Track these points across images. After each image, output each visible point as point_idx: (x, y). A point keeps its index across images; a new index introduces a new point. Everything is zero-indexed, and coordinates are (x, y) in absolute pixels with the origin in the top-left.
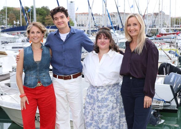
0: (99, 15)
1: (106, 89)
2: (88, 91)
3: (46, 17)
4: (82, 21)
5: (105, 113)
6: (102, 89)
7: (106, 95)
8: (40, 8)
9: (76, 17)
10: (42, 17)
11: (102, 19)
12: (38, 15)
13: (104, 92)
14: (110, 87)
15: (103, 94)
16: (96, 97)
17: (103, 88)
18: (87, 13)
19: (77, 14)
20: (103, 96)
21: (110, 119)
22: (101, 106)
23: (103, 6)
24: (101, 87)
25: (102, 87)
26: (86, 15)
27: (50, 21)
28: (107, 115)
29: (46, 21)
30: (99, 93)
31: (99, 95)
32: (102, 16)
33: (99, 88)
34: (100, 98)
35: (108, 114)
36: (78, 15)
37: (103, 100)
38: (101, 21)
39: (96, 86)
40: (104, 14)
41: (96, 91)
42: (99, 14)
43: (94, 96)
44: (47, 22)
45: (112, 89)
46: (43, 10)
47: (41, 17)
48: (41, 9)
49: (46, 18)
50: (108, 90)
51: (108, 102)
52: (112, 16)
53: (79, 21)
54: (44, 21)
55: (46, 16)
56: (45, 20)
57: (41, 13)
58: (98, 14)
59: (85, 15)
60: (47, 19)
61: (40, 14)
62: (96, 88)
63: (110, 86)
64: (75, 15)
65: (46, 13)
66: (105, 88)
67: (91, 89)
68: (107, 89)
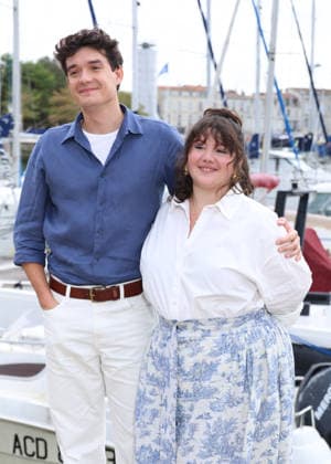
0: (243, 97)
1: (209, 331)
2: (153, 338)
3: (53, 95)
4: (180, 116)
5: (201, 417)
6: (195, 329)
7: (210, 355)
8: (35, 61)
9: (161, 99)
10: (39, 96)
11: (252, 110)
12: (29, 88)
13: (202, 344)
14: (225, 326)
15: (200, 350)
16: (171, 361)
17: (200, 327)
18: (199, 86)
19: (162, 89)
20: (200, 357)
21: (219, 441)
22: (191, 391)
23: (258, 62)
24: (190, 326)
25: (197, 322)
26: (194, 94)
27: (65, 112)
28: (208, 426)
29: (53, 110)
30: (184, 345)
31: (185, 352)
32: (252, 99)
33: (185, 328)
34: (188, 365)
35: (211, 422)
36: (167, 93)
37: (198, 371)
38: (249, 117)
39: (175, 322)
40: (262, 94)
41: (174, 340)
42: (243, 94)
43: (167, 356)
44: (54, 113)
45: (234, 330)
46: (46, 71)
47: (35, 95)
48: (37, 67)
49: (53, 99)
50: (216, 335)
51: (214, 378)
52: (288, 100)
53: (169, 116)
54: (45, 110)
55: (55, 92)
56: (50, 106)
57: (36, 80)
58: (239, 93)
59: (191, 94)
60: (58, 104)
61: (33, 85)
62: (174, 328)
63: (224, 322)
64: (155, 93)
65: (55, 83)
66: (206, 328)
67: (161, 332)
68: (212, 333)
